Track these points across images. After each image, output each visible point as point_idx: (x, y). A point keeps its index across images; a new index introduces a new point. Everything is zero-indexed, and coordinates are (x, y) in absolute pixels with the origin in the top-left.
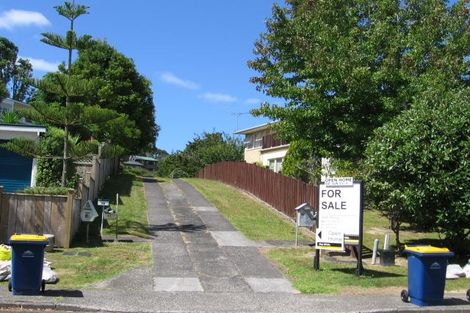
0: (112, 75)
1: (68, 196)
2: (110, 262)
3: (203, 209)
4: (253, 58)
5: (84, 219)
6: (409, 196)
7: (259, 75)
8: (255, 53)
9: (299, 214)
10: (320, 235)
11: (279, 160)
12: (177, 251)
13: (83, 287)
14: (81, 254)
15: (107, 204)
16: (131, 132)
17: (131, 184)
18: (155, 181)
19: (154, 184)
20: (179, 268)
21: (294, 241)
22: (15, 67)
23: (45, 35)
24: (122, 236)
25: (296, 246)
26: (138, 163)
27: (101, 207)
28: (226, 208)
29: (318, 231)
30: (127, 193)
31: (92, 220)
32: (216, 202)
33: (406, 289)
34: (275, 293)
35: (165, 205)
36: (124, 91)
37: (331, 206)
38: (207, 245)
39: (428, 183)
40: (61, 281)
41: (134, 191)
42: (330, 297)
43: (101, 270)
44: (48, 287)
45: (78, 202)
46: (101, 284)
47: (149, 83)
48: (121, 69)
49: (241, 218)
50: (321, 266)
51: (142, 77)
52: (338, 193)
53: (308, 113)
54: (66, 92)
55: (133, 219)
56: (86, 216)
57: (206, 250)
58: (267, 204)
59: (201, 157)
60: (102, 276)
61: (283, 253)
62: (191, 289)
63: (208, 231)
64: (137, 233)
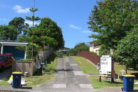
0: (50, 27)
1: (32, 62)
2: (43, 80)
3: (74, 65)
4: (89, 21)
5: (37, 68)
6: (128, 60)
7: (90, 26)
8: (89, 20)
10: (101, 72)
11: (98, 50)
12: (62, 76)
13: (33, 86)
14: (35, 78)
15: (44, 64)
16: (56, 43)
17: (55, 58)
18: (63, 57)
19: (61, 58)
20: (61, 81)
21: (96, 74)
22: (24, 25)
23: (26, 17)
24: (48, 73)
26: (61, 52)
27: (42, 65)
28: (80, 65)
30: (53, 61)
31: (39, 68)
32: (78, 63)
33: (123, 87)
34: (86, 88)
35: (63, 64)
36: (54, 31)
37: (104, 63)
38: (71, 75)
39: (134, 56)
40: (28, 85)
41: (55, 60)
42: (101, 90)
43: (39, 82)
44: (23, 86)
45: (36, 63)
46: (38, 86)
47: (61, 29)
48: (53, 25)
49: (84, 67)
50: (101, 81)
51: (59, 27)
52: (105, 60)
53: (104, 37)
54: (32, 32)
55: (52, 68)
57: (71, 76)
59: (77, 50)
60: (39, 83)
61: (93, 77)
62: (63, 87)
63: (73, 71)
64: (53, 72)
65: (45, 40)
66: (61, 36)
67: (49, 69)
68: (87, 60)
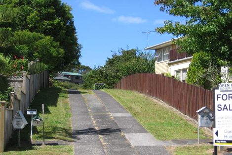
0: (38, 3)
3: (119, 115)
5: (16, 127)
9: (200, 117)
11: (184, 70)
15: (35, 113)
16: (57, 51)
17: (58, 96)
18: (79, 93)
19: (78, 95)
21: (197, 140)
24: (49, 140)
25: (198, 144)
26: (66, 78)
27: (30, 116)
28: (139, 114)
29: (215, 130)
30: (54, 104)
31: (22, 127)
32: (130, 109)
35: (87, 113)
37: (225, 108)
38: (121, 146)
41: (60, 102)
45: (11, 112)
47: (70, 9)
49: (152, 121)
52: (231, 97)
53: (206, 29)
55: (59, 126)
56: (18, 124)
57: (120, 149)
58: (174, 108)
59: (118, 71)
63: (122, 134)
64: (61, 137)
65: (27, 42)
66: (71, 30)
67: (50, 130)
68: (155, 100)
